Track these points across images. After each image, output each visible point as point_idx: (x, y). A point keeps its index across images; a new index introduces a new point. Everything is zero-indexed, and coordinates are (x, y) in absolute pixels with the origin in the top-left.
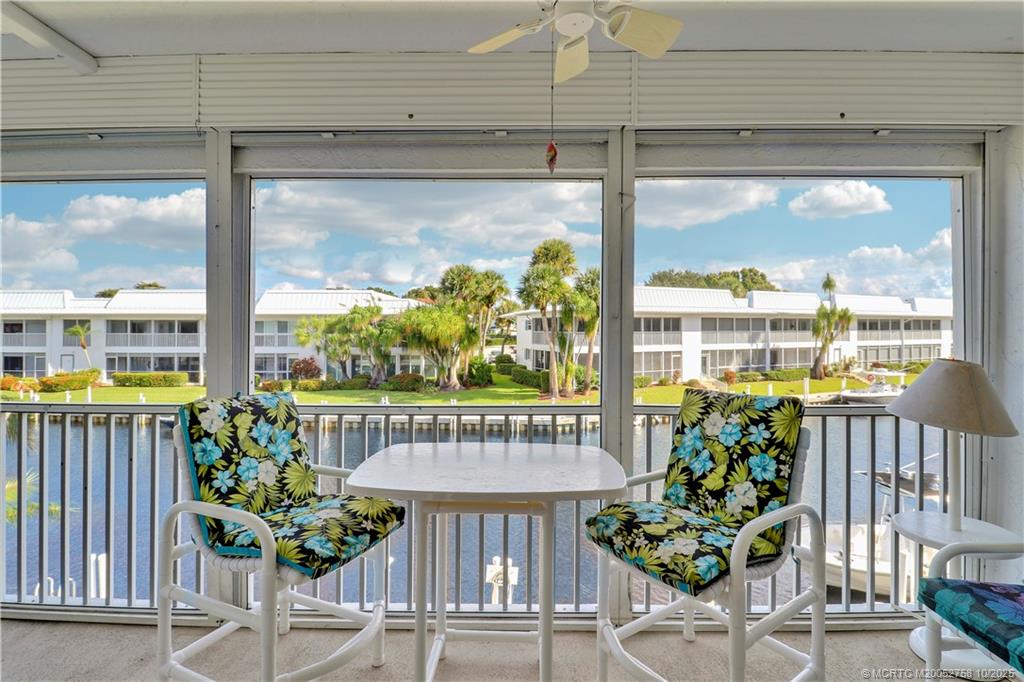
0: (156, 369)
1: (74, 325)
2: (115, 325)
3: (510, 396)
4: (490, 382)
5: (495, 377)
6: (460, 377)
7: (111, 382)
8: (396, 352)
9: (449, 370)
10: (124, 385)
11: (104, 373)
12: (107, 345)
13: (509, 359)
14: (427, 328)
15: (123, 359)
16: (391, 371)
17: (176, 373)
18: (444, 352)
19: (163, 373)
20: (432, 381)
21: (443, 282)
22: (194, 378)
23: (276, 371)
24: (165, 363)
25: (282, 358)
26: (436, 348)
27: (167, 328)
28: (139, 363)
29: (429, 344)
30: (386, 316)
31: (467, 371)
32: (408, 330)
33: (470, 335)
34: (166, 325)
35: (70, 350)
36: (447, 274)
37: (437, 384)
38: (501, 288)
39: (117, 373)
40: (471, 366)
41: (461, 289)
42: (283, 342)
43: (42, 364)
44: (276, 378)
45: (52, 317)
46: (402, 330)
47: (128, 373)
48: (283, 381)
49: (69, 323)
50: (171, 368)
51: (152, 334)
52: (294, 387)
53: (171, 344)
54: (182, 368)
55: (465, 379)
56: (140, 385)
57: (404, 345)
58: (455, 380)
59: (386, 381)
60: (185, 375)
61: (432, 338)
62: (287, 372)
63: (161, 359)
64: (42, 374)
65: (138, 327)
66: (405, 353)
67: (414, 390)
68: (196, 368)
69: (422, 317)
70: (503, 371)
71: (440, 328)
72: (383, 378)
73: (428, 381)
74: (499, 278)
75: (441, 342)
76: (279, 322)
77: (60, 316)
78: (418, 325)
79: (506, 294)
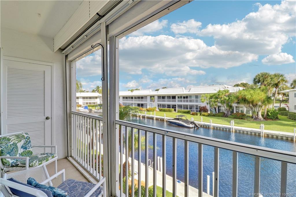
0: (167, 108)
1: (152, 97)
2: (159, 97)
3: (290, 125)
4: (277, 118)
5: (279, 116)
6: (263, 116)
7: (158, 110)
8: (234, 105)
9: (258, 112)
10: (161, 111)
11: (157, 108)
12: (158, 102)
13: (284, 109)
14: (248, 97)
15: (161, 105)
16: (232, 112)
17: (171, 109)
18: (255, 105)
19: (168, 109)
20: (249, 116)
21: (255, 79)
22: (175, 110)
23: (195, 110)
24: (169, 106)
25: (197, 106)
26: (252, 104)
27: (169, 98)
28: (164, 106)
29: (249, 102)
30: (231, 93)
31: (266, 113)
32: (240, 98)
33: (268, 100)
34: (169, 97)
35: (151, 102)
36: (257, 76)
37: (252, 117)
38: (283, 80)
39: (160, 108)
40: (268, 111)
41: (263, 81)
42: (197, 101)
43: (147, 106)
44: (195, 112)
45: (148, 95)
46: (237, 98)
47: (162, 108)
48: (197, 113)
49: (151, 97)
50: (170, 108)
51: (166, 99)
52: (200, 115)
53: (170, 102)
54: (173, 108)
55: (265, 116)
56: (164, 111)
57: (238, 103)
58: (260, 116)
59: (231, 115)
60: (173, 109)
61: (251, 100)
62: (198, 110)
63: (168, 105)
64: (147, 108)
65: (163, 97)
66: (238, 106)
67: (242, 119)
68: (176, 108)
69: (246, 93)
70: (282, 114)
71: (254, 97)
72: (230, 114)
73: (248, 116)
74: (282, 76)
75: (255, 102)
76: (196, 96)
77: (149, 95)
78: (244, 96)
79: (286, 82)
